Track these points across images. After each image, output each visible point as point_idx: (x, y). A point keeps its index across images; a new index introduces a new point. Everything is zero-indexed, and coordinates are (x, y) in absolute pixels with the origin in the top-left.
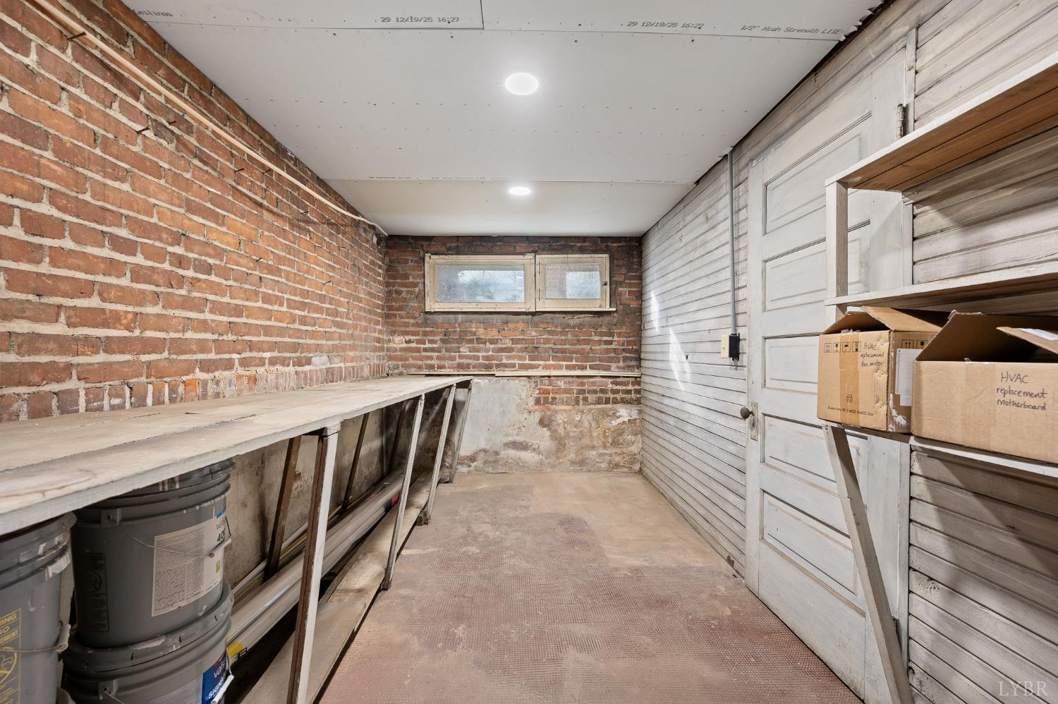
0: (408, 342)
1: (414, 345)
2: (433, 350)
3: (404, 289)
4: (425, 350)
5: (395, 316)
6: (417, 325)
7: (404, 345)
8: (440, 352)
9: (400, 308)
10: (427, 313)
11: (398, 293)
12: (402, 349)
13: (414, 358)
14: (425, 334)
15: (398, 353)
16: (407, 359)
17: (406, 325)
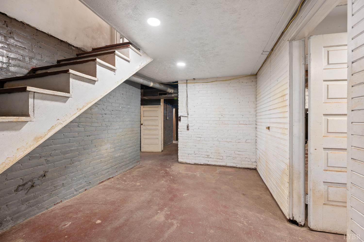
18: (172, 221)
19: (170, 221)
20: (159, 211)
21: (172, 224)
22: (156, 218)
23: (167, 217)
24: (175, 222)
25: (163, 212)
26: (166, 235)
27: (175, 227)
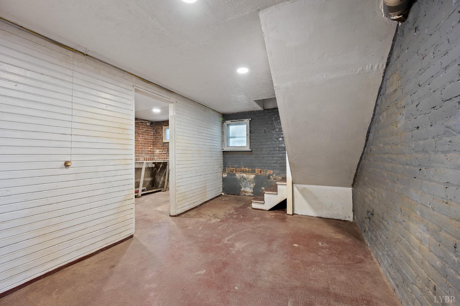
0: (160, 151)
1: (161, 152)
2: (165, 154)
3: (159, 136)
4: (163, 154)
5: (157, 144)
6: (162, 146)
7: (159, 152)
8: (166, 154)
9: (158, 142)
10: (164, 143)
11: (158, 137)
12: (159, 153)
13: (161, 156)
14: (163, 149)
15: (158, 155)
16: (159, 156)
17: (159, 146)
18: (228, 243)
19: (230, 243)
20: (241, 250)
21: (228, 240)
22: (244, 245)
23: (232, 246)
24: (226, 242)
25: (236, 249)
26: (234, 235)
27: (227, 239)
